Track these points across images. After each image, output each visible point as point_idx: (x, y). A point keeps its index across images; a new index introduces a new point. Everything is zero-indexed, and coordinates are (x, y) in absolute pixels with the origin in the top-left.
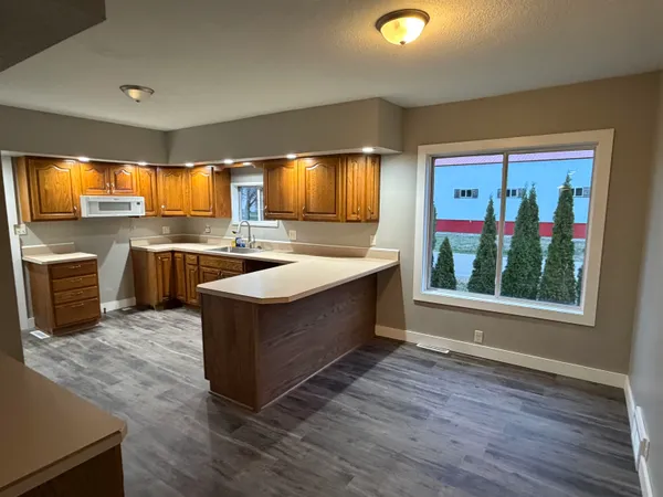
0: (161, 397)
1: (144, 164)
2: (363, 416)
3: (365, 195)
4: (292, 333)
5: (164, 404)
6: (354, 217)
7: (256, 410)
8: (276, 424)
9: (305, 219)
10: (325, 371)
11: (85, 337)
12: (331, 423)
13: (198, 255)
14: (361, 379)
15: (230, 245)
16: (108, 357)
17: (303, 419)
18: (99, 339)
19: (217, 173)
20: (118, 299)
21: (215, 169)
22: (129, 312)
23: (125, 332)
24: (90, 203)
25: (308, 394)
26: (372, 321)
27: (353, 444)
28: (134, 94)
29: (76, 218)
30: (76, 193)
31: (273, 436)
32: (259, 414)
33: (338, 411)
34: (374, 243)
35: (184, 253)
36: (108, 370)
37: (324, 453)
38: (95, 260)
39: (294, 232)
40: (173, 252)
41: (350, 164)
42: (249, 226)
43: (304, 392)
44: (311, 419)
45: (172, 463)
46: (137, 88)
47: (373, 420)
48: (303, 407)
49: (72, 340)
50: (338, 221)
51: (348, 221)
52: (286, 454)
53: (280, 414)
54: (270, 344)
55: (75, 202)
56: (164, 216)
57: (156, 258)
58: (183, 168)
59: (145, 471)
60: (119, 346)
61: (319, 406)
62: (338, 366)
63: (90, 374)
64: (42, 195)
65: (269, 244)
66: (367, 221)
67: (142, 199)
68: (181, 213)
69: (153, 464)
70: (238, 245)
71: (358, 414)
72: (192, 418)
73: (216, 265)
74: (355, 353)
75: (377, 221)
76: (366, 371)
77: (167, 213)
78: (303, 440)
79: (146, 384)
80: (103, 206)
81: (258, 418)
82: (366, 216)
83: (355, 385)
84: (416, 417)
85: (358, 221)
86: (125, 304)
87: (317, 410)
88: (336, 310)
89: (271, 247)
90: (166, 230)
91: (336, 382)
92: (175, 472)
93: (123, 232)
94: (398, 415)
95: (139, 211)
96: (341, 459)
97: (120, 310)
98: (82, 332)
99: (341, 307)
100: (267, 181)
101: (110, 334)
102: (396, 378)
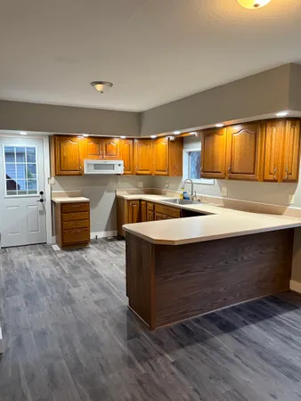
0: (97, 303)
1: (124, 137)
2: (236, 359)
3: (283, 157)
4: (188, 272)
5: (96, 307)
6: (271, 177)
7: (151, 328)
8: (161, 344)
9: (230, 179)
10: (224, 311)
11: (77, 253)
12: (204, 357)
13: (154, 204)
14: (253, 326)
15: (178, 197)
16: (82, 269)
17: (182, 346)
18: (84, 256)
19: (172, 141)
20: (106, 230)
21: (172, 138)
22: (111, 240)
23: (101, 253)
24: (88, 164)
25: (200, 327)
26: (287, 275)
27: (212, 381)
28: (99, 87)
29: (81, 174)
30: (81, 157)
31: (153, 353)
32: (152, 332)
33: (215, 348)
34: (292, 202)
35: (147, 202)
36: (77, 277)
37: (183, 379)
38: (87, 203)
39: (225, 189)
40: (140, 200)
41: (269, 129)
42: (192, 184)
43: (196, 325)
44: (189, 348)
45: (78, 351)
46: (100, 83)
47: (243, 365)
48: (188, 336)
49: (70, 254)
50: (257, 180)
51: (264, 181)
52: (153, 370)
53: (168, 336)
54: (166, 278)
55: (80, 163)
56: (137, 174)
57: (129, 204)
58: (150, 139)
59: (59, 350)
60: (92, 262)
61: (203, 339)
62: (238, 310)
63: (67, 278)
64: (62, 159)
65: (205, 198)
66: (284, 181)
67: (122, 162)
68: (148, 172)
69: (66, 348)
70: (184, 198)
71: (232, 356)
72: (107, 323)
73: (163, 212)
74: (259, 302)
75: (296, 181)
76: (261, 320)
77: (139, 172)
78: (173, 363)
79: (93, 291)
80: (97, 166)
81: (150, 335)
82: (282, 176)
83: (244, 330)
84: (290, 376)
85: (275, 181)
86: (110, 234)
87: (198, 342)
88: (239, 259)
89: (208, 201)
90: (141, 184)
91: (227, 322)
92: (76, 358)
93: (112, 184)
94: (273, 369)
95: (120, 170)
96: (196, 390)
97: (106, 239)
98: (77, 250)
99: (246, 258)
100: (204, 147)
101: (92, 253)
102: (288, 334)
